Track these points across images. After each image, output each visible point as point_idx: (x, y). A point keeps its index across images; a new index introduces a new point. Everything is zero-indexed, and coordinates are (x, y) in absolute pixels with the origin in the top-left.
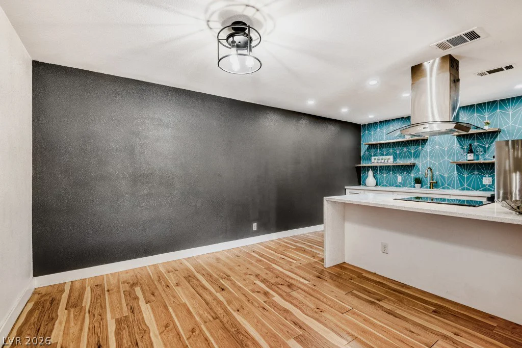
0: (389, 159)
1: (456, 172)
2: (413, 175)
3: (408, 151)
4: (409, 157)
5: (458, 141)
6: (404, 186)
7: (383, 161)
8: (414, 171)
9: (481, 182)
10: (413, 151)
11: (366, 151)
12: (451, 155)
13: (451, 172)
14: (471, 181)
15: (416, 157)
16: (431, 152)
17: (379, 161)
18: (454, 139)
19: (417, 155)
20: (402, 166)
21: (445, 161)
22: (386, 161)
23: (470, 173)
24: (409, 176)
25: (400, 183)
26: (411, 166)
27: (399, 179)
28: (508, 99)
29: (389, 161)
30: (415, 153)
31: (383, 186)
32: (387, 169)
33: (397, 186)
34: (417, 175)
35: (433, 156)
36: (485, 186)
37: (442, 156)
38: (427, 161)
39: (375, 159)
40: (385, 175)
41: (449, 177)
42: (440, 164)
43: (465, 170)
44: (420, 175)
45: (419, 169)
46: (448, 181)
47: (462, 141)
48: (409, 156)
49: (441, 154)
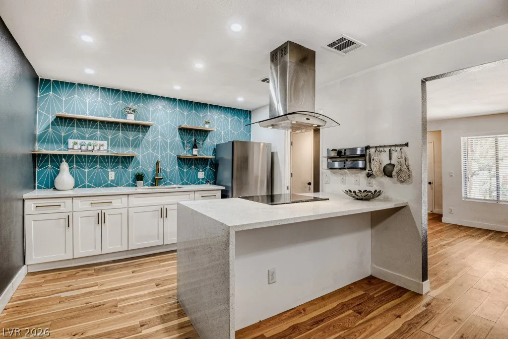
0: (102, 145)
1: (177, 167)
2: (131, 170)
3: (125, 138)
4: (126, 146)
5: (180, 135)
6: (117, 185)
7: (90, 148)
8: (132, 165)
9: (197, 176)
10: (131, 139)
11: (48, 127)
12: (173, 148)
13: (173, 167)
14: (189, 176)
15: (135, 147)
16: (153, 142)
17: (83, 148)
18: (176, 132)
19: (136, 144)
20: (116, 157)
21: (167, 154)
22: (96, 148)
23: (189, 167)
24: (125, 171)
25: (112, 181)
26: (129, 157)
27: (112, 175)
28: (215, 106)
29: (102, 149)
30: (134, 141)
31: (84, 187)
32: (91, 160)
33: (107, 186)
34: (136, 170)
35: (155, 147)
36: (199, 179)
37: (164, 148)
38: (149, 153)
39: (76, 144)
40: (87, 170)
41: (171, 172)
42: (144, 157)
43: (184, 163)
44: (140, 170)
45: (138, 162)
46: (170, 175)
47: (183, 135)
48: (126, 144)
49: (163, 145)
